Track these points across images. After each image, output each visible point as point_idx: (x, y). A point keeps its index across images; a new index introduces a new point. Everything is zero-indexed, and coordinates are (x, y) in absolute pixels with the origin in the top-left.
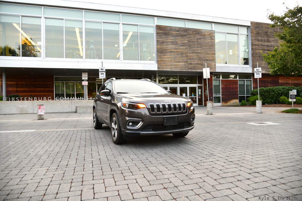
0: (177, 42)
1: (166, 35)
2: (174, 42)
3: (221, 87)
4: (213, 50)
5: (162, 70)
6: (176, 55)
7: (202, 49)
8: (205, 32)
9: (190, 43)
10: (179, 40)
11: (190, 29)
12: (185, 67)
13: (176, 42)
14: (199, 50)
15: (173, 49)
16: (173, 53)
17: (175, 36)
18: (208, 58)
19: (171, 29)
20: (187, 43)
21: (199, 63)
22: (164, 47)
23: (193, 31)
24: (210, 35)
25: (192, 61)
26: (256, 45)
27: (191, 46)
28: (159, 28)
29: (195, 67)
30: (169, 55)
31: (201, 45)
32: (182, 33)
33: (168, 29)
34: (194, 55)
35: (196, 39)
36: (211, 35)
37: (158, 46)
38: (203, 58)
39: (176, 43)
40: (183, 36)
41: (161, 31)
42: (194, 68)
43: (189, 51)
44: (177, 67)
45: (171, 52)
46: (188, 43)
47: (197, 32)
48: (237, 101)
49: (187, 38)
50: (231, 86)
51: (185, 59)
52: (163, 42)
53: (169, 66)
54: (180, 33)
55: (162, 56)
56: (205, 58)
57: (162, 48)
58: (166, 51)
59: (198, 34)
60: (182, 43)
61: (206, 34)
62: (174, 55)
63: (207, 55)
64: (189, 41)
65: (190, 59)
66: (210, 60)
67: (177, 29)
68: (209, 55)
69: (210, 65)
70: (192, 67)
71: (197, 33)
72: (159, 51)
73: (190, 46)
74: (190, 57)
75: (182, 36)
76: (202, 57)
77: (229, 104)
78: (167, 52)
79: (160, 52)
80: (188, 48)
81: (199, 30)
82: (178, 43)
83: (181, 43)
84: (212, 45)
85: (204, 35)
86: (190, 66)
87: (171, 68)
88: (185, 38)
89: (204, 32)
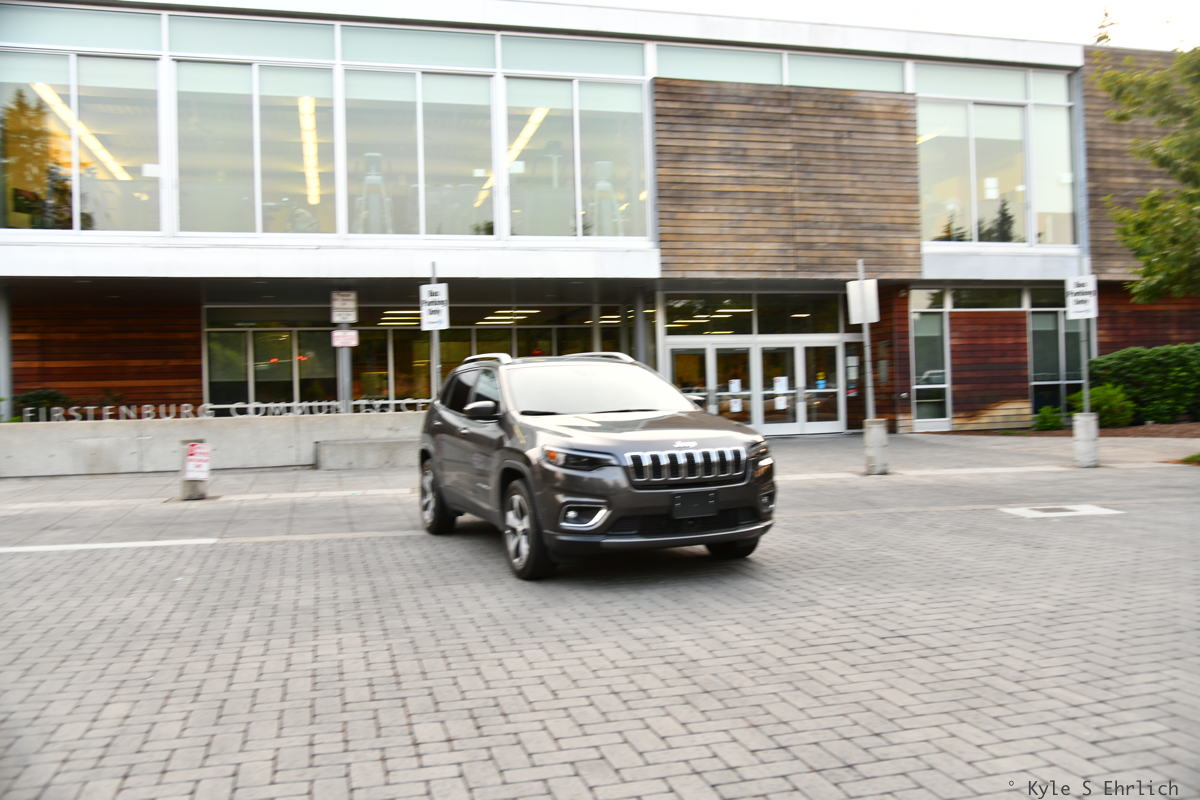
0: (745, 149)
1: (695, 121)
2: (734, 152)
3: (952, 346)
4: (908, 180)
5: (679, 275)
6: (741, 210)
7: (856, 178)
8: (875, 102)
9: (805, 154)
10: (756, 142)
11: (803, 91)
12: (783, 261)
13: (740, 153)
14: (846, 183)
15: (729, 181)
16: (728, 202)
17: (737, 122)
18: (887, 220)
19: (719, 92)
20: (789, 154)
21: (844, 240)
22: (690, 172)
23: (815, 98)
24: (895, 117)
25: (815, 232)
26: (1106, 153)
27: (810, 169)
28: (663, 89)
29: (828, 261)
30: (712, 209)
31: (851, 161)
32: (769, 110)
33: (705, 92)
34: (823, 204)
35: (831, 135)
36: (900, 113)
37: (661, 171)
38: (864, 220)
39: (740, 157)
40: (775, 124)
41: (676, 105)
42: (824, 263)
43: (802, 190)
44: (747, 260)
45: (720, 194)
46: (795, 154)
47: (836, 102)
48: (1020, 410)
49: (788, 132)
50: (997, 341)
51: (784, 225)
52: (682, 155)
53: (713, 260)
54: (760, 109)
55: (680, 216)
56: (873, 220)
57: (678, 179)
58: (695, 194)
59: (839, 113)
60: (770, 153)
61: (877, 108)
62: (731, 209)
63: (884, 206)
64: (800, 146)
65: (807, 225)
66: (897, 227)
67: (744, 93)
68: (893, 206)
69: (896, 248)
70: (815, 261)
71: (836, 106)
72: (667, 193)
73: (804, 167)
74: (803, 218)
75: (770, 122)
76: (860, 213)
77: (984, 420)
78: (703, 194)
79: (673, 196)
80: (796, 175)
81: (847, 94)
82: (749, 153)
83: (761, 153)
84: (905, 162)
85: (868, 117)
86: (805, 256)
87: (722, 267)
88: (781, 131)
89: (867, 101)
